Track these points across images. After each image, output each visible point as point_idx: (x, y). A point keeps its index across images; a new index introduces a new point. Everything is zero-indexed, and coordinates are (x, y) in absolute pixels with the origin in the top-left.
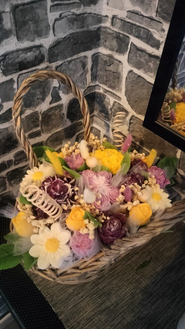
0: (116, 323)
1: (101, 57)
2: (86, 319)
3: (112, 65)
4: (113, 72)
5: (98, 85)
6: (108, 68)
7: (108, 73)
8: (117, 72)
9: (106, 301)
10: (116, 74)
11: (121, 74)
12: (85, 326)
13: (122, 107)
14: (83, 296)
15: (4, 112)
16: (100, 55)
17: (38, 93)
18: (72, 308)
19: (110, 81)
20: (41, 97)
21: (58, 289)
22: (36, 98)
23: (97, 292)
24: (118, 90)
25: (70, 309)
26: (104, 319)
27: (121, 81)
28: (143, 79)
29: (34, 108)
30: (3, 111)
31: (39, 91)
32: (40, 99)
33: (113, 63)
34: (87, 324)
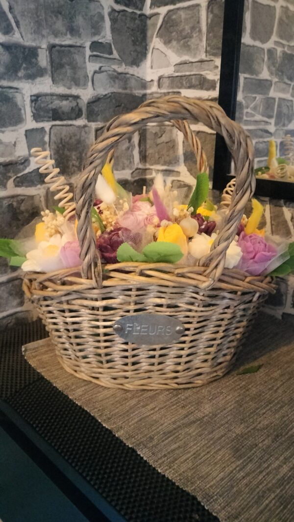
0: (217, 436)
1: (150, 130)
2: (164, 433)
3: (163, 135)
4: (166, 143)
5: (149, 169)
6: (159, 141)
7: (159, 147)
8: (171, 141)
9: (195, 411)
10: (169, 143)
11: (176, 140)
12: (163, 441)
13: (182, 183)
14: (155, 408)
15: (30, 171)
16: (148, 129)
17: (74, 157)
18: (136, 423)
19: (164, 155)
20: (77, 164)
21: (111, 402)
22: (71, 164)
23: (177, 403)
24: (175, 163)
25: (133, 424)
26: (195, 433)
27: (178, 149)
28: (204, 134)
29: (69, 178)
30: (30, 169)
31: (75, 155)
32: (76, 167)
33: (164, 132)
34: (166, 439)
